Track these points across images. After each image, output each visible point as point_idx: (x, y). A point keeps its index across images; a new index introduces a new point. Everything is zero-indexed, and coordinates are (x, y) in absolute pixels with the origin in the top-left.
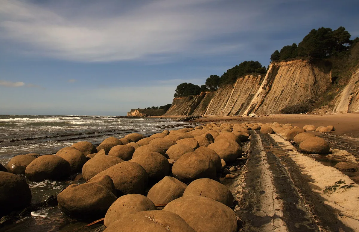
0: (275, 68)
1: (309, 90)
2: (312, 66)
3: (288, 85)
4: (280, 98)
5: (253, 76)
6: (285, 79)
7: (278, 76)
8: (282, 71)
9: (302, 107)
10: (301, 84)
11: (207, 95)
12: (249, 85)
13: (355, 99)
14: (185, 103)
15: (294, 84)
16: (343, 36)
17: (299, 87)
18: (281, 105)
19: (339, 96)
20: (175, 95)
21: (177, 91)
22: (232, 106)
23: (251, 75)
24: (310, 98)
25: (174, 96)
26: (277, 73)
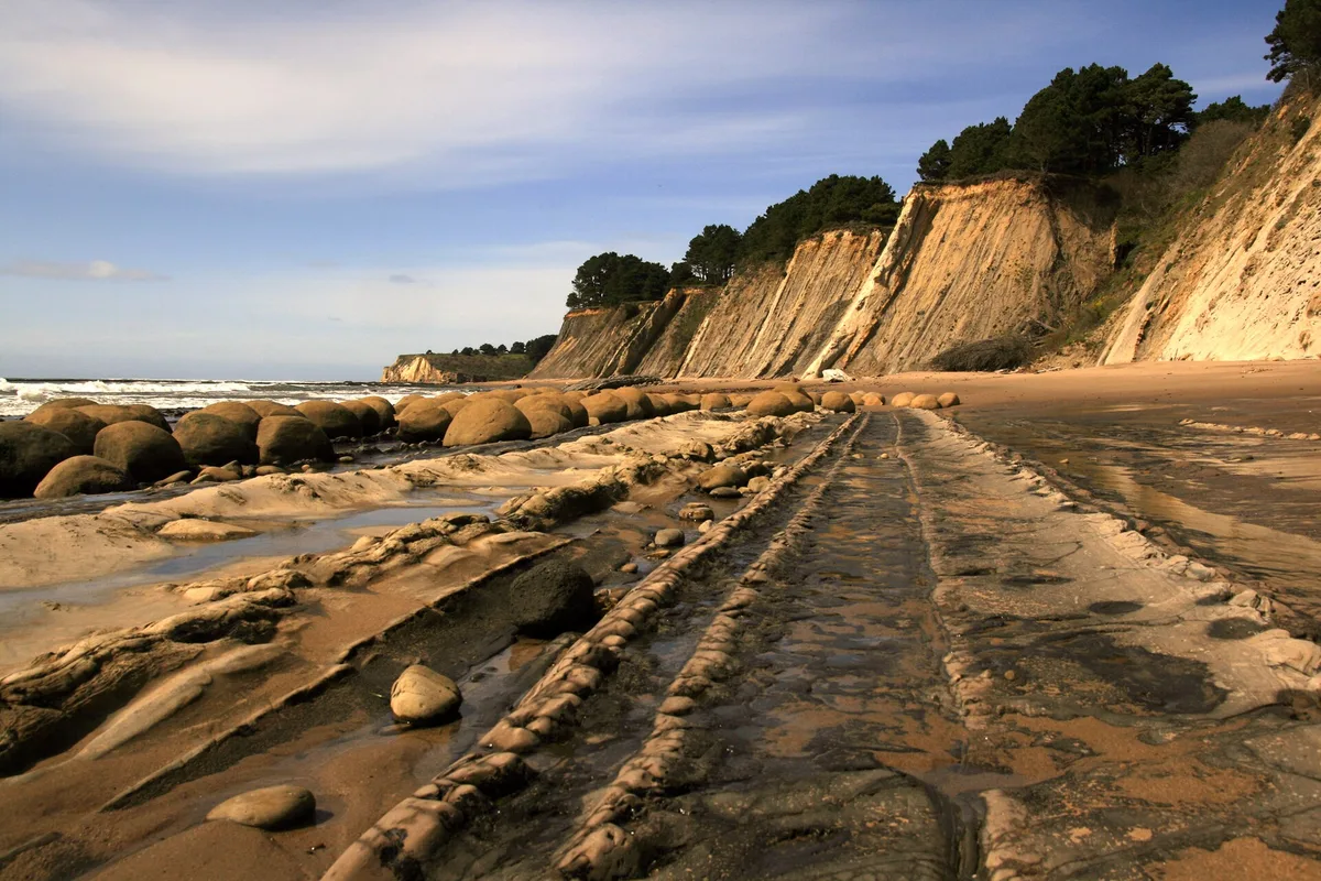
0: (924, 207)
1: (1034, 288)
2: (1049, 204)
3: (963, 272)
4: (933, 318)
5: (853, 234)
6: (955, 247)
7: (932, 238)
8: (946, 219)
9: (1002, 350)
10: (1007, 267)
11: (691, 302)
12: (839, 267)
13: (1160, 324)
14: (610, 331)
15: (984, 268)
16: (1161, 99)
17: (1002, 278)
18: (938, 341)
19: (1122, 311)
20: (572, 301)
21: (578, 286)
22: (777, 343)
23: (847, 228)
24: (1034, 316)
25: (568, 304)
26: (929, 227)
